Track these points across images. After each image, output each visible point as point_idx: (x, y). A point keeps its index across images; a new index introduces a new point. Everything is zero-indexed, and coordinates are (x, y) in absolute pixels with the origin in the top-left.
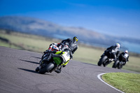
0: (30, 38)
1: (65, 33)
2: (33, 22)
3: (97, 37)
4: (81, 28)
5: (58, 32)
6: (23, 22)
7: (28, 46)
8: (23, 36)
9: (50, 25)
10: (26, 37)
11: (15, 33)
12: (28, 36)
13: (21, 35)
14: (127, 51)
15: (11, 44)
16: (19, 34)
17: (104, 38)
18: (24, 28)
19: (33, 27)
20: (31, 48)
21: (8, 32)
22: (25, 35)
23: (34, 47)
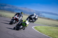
0: (5, 12)
5: (16, 9)
14: (37, 15)
19: (6, 7)
20: (5, 16)
23: (6, 16)
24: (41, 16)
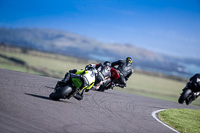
0: (56, 59)
1: (107, 52)
2: (59, 36)
3: (151, 58)
4: (128, 45)
5: (96, 51)
6: (46, 37)
7: (53, 71)
8: (45, 57)
9: (85, 41)
10: (49, 58)
11: (34, 52)
12: (53, 56)
13: (43, 54)
15: (28, 68)
16: (39, 54)
17: (161, 60)
18: (46, 45)
20: (57, 74)
21: (25, 51)
22: (47, 55)
24: (183, 73)
